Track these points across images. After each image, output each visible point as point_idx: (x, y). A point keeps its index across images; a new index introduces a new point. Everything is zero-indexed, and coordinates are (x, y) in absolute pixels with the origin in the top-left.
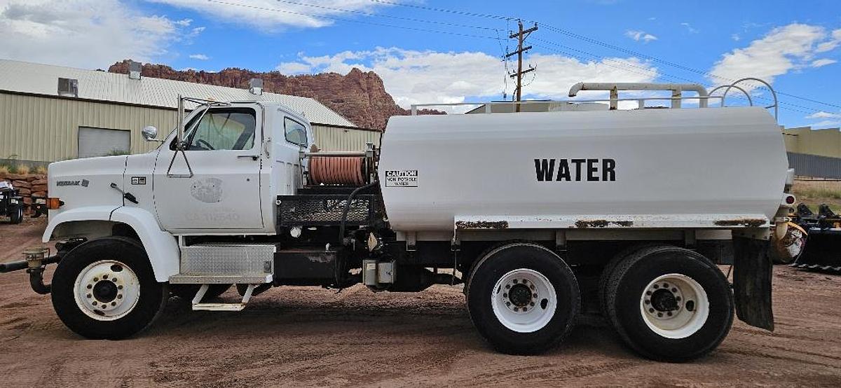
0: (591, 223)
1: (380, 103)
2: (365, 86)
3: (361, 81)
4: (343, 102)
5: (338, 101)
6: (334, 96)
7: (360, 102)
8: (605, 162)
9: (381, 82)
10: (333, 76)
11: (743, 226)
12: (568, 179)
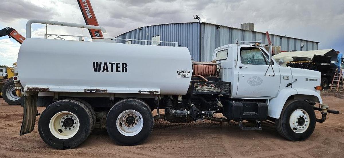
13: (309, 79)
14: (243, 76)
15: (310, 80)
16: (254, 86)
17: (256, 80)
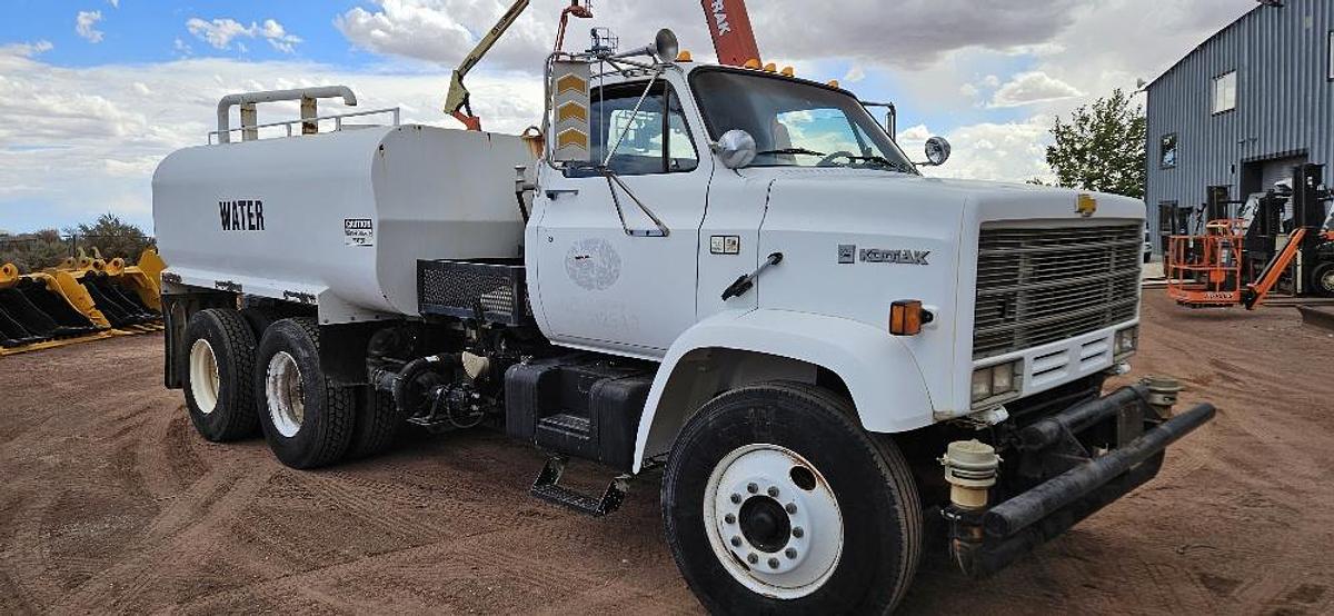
13: (862, 251)
14: (551, 240)
15: (871, 256)
16: (590, 287)
17: (595, 258)
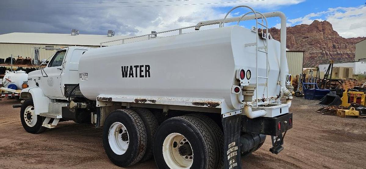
0: (140, 100)
1: (330, 37)
2: (321, 29)
3: (319, 26)
4: (308, 38)
5: (305, 38)
6: (303, 35)
7: (318, 37)
8: (146, 66)
9: (331, 25)
10: (303, 26)
11: (207, 107)
12: (133, 77)
